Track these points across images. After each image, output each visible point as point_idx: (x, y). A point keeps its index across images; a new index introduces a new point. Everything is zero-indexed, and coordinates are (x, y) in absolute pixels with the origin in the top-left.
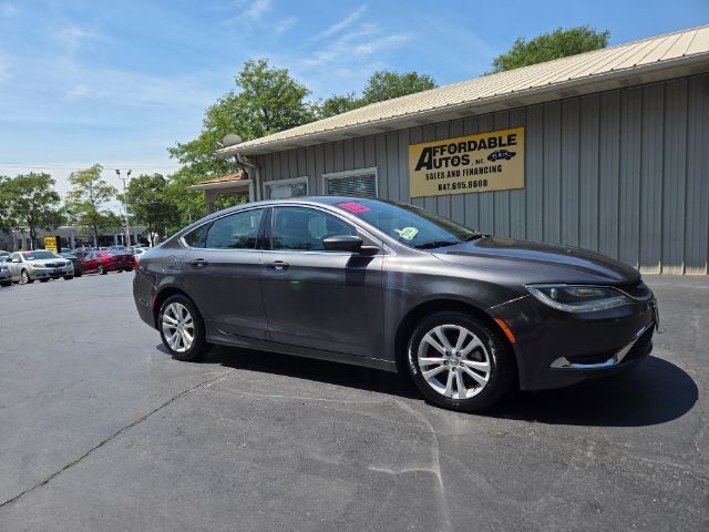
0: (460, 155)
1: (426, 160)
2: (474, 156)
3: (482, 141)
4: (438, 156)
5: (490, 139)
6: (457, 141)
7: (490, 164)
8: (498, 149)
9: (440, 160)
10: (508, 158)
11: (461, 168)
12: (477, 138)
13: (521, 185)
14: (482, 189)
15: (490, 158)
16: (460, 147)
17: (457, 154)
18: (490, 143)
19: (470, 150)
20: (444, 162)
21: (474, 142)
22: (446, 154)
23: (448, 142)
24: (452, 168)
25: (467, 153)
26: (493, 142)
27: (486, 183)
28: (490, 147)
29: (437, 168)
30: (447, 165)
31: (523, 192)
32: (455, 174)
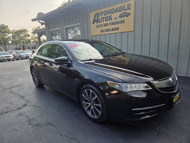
0: (108, 16)
1: (96, 19)
2: (114, 16)
3: (117, 8)
4: (100, 17)
5: (120, 7)
6: (107, 9)
7: (120, 19)
8: (123, 12)
9: (101, 18)
10: (127, 16)
11: (109, 22)
12: (115, 7)
13: (133, 30)
14: (117, 31)
15: (120, 17)
16: (108, 12)
17: (107, 15)
19: (112, 13)
20: (102, 19)
21: (114, 9)
22: (103, 16)
23: (104, 10)
24: (105, 22)
25: (111, 15)
26: (121, 9)
27: (118, 29)
28: (120, 11)
29: (100, 22)
30: (103, 21)
31: (133, 32)
32: (106, 25)
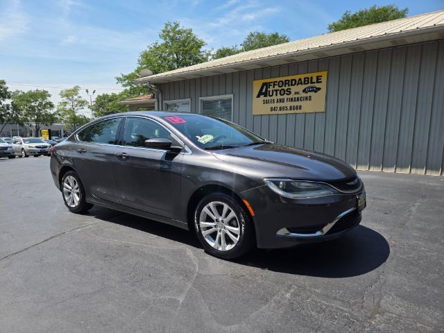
0: (285, 88)
1: (264, 91)
2: (294, 89)
3: (300, 79)
4: (271, 89)
5: (305, 79)
6: (283, 79)
7: (304, 95)
8: (309, 85)
9: (273, 91)
10: (316, 92)
11: (285, 97)
12: (297, 77)
13: (323, 110)
14: (298, 111)
15: (304, 91)
16: (286, 83)
17: (283, 87)
18: (305, 81)
19: (292, 85)
20: (275, 92)
21: (295, 80)
22: (277, 88)
23: (278, 79)
24: (279, 97)
25: (291, 87)
26: (307, 80)
27: (300, 107)
28: (305, 84)
29: (270, 96)
30: (276, 95)
31: (324, 114)
32: (281, 101)
